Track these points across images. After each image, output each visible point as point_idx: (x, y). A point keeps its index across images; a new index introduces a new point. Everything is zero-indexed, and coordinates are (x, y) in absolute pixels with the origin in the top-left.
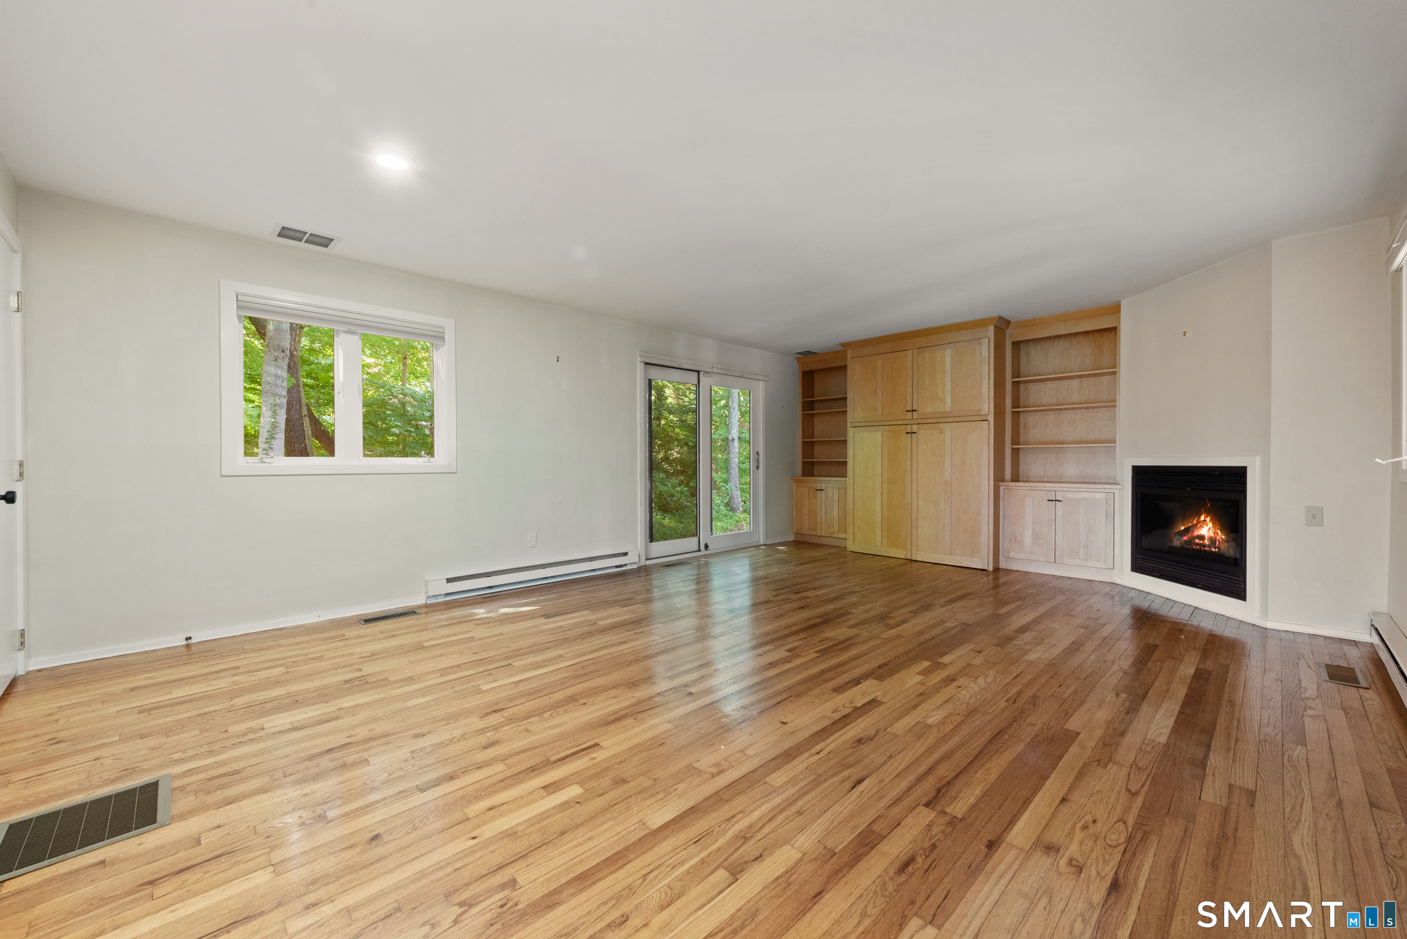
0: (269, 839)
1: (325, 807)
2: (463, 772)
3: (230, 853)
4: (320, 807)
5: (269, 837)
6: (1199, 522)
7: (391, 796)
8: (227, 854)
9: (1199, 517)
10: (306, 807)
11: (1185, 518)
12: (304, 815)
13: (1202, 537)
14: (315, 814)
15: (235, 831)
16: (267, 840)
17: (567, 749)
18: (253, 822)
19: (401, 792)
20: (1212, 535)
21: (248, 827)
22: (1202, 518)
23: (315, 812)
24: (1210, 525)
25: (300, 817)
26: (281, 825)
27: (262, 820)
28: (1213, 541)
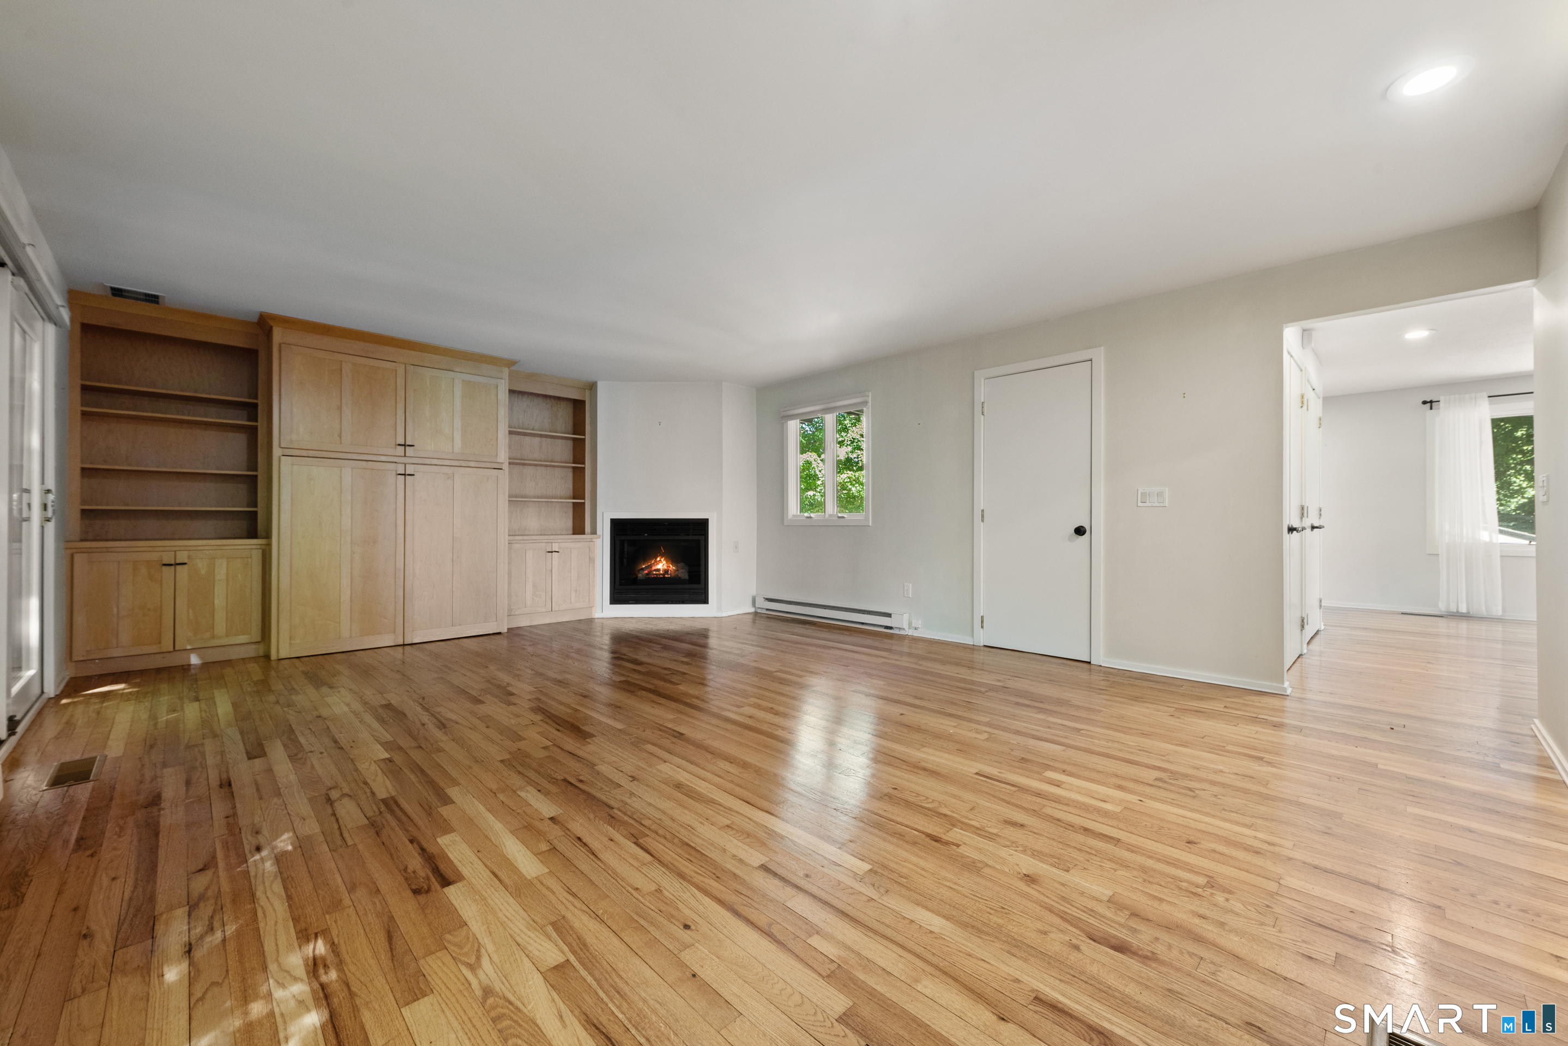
0: (1268, 904)
1: (1199, 891)
2: (1073, 827)
3: (1310, 921)
4: (1204, 894)
5: (1268, 906)
6: (656, 561)
7: (1143, 855)
8: (1313, 922)
9: (656, 559)
10: (1214, 905)
11: (645, 561)
12: (1222, 899)
13: (659, 570)
14: (1214, 892)
15: (1295, 938)
16: (1271, 905)
17: (993, 785)
18: (1273, 933)
19: (1133, 852)
20: (666, 568)
21: (1280, 932)
22: (658, 559)
23: (1212, 894)
24: (665, 562)
25: (1227, 900)
26: (1249, 908)
27: (1263, 927)
28: (666, 571)
